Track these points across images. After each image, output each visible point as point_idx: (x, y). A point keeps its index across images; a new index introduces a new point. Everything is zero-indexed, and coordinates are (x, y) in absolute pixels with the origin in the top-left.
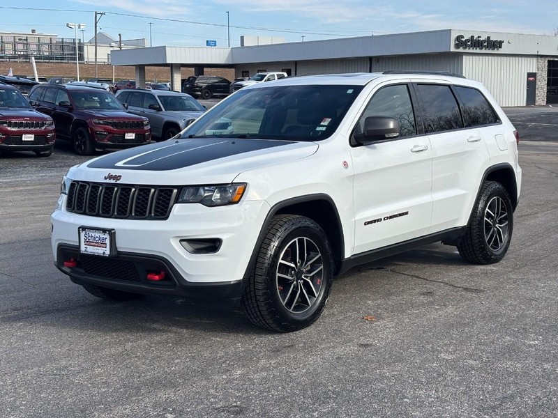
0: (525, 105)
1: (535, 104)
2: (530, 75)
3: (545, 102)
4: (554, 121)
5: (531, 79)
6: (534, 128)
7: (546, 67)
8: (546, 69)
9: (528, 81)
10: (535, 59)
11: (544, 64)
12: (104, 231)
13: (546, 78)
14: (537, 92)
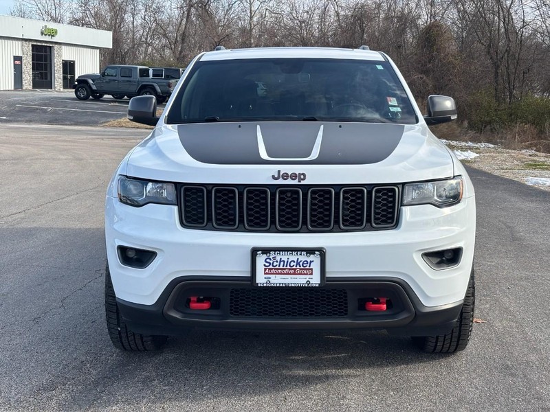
0: (13, 89)
1: (22, 88)
2: (16, 58)
3: (31, 86)
4: (69, 106)
5: (18, 62)
6: (55, 112)
7: (31, 51)
8: (30, 53)
9: (15, 65)
10: (20, 43)
11: (28, 48)
12: (310, 251)
13: (31, 63)
14: (23, 76)
